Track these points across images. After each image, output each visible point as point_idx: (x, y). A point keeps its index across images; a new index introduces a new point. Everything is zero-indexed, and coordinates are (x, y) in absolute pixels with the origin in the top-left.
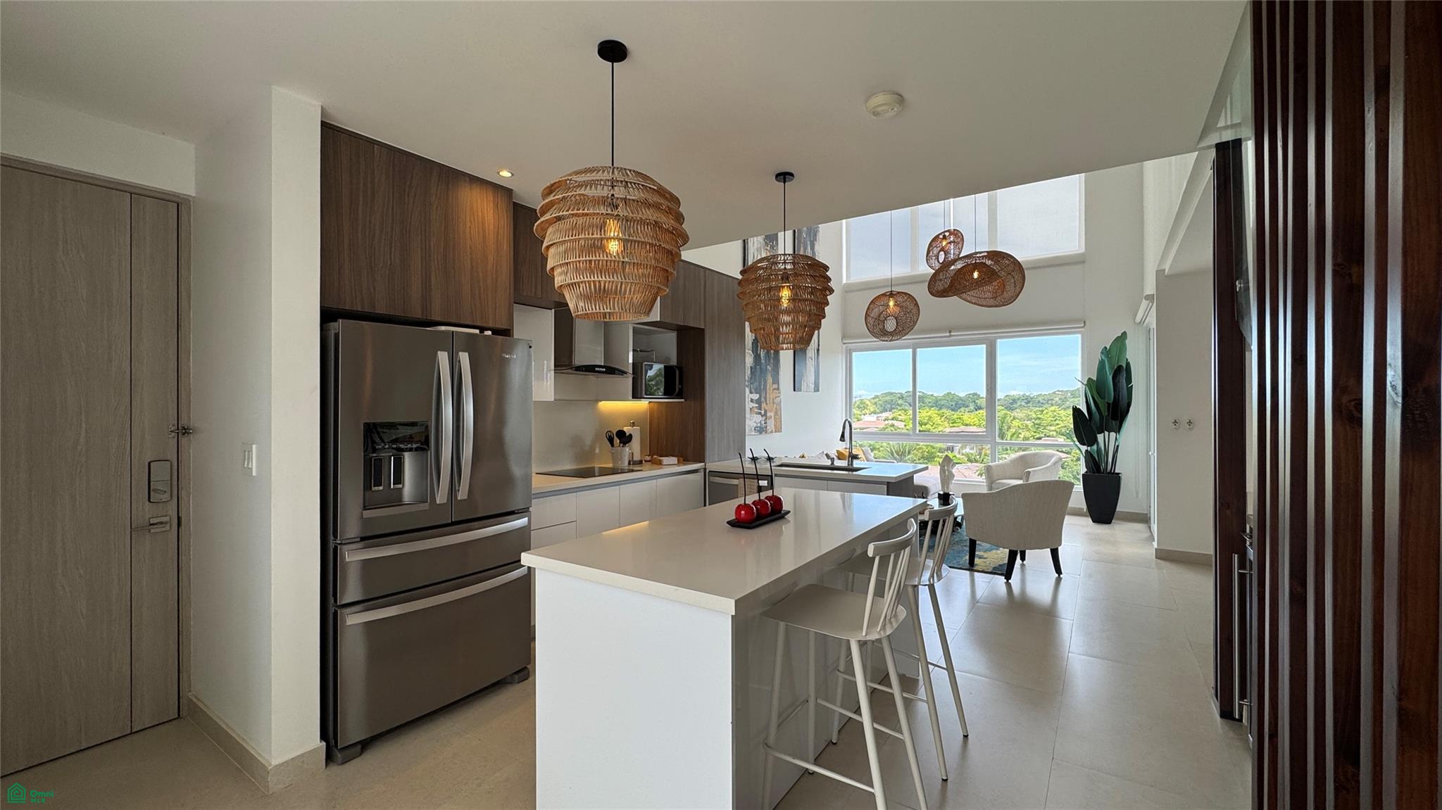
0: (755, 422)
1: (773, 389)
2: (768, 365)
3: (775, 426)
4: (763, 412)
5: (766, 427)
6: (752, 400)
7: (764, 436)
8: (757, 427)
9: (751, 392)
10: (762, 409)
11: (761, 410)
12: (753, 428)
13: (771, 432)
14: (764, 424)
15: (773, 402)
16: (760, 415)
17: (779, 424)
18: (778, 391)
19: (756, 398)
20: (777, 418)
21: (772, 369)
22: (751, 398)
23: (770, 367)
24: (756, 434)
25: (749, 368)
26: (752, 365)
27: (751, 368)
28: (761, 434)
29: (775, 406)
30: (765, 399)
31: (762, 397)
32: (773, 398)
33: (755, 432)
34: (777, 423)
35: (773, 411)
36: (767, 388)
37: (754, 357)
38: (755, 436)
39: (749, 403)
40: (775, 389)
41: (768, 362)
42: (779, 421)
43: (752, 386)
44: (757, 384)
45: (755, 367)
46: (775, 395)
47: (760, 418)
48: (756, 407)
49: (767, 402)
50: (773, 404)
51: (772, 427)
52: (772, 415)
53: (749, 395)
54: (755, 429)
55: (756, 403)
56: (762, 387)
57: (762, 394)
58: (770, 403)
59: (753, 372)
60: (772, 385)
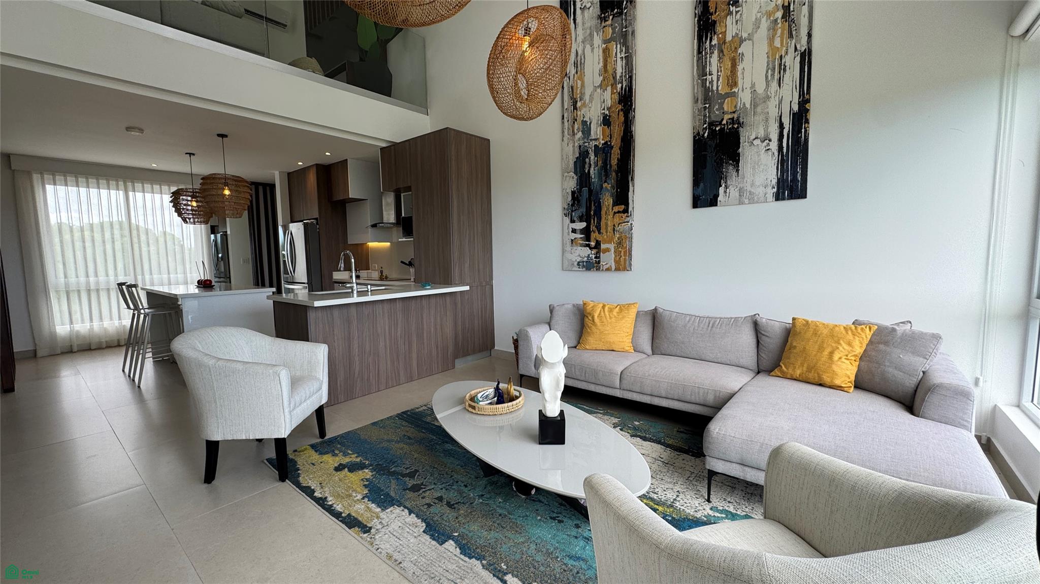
0: (579, 255)
1: (615, 213)
2: (605, 182)
3: (615, 262)
4: (593, 244)
5: (599, 263)
6: (574, 231)
7: (593, 275)
8: (583, 262)
9: (572, 221)
10: (592, 239)
11: (589, 241)
12: (576, 264)
13: (608, 269)
14: (595, 258)
15: (614, 230)
16: (588, 248)
17: (625, 260)
18: (626, 214)
19: (581, 228)
20: (621, 251)
21: (612, 187)
22: (572, 228)
23: (608, 184)
24: (581, 269)
25: (570, 193)
26: (575, 189)
27: (573, 193)
28: (590, 270)
29: (618, 236)
30: (597, 227)
31: (591, 225)
32: (614, 225)
33: (579, 268)
34: (620, 258)
35: (614, 242)
36: (603, 212)
37: (577, 179)
38: (578, 272)
39: (569, 235)
40: (619, 212)
41: (604, 178)
42: (625, 255)
43: (574, 214)
44: (583, 210)
45: (580, 191)
46: (619, 220)
47: (587, 251)
48: (581, 238)
49: (601, 231)
50: (614, 233)
51: (611, 263)
52: (612, 246)
53: (569, 224)
54: (578, 264)
55: (581, 234)
56: (592, 213)
57: (592, 221)
58: (607, 232)
59: (576, 197)
60: (613, 207)
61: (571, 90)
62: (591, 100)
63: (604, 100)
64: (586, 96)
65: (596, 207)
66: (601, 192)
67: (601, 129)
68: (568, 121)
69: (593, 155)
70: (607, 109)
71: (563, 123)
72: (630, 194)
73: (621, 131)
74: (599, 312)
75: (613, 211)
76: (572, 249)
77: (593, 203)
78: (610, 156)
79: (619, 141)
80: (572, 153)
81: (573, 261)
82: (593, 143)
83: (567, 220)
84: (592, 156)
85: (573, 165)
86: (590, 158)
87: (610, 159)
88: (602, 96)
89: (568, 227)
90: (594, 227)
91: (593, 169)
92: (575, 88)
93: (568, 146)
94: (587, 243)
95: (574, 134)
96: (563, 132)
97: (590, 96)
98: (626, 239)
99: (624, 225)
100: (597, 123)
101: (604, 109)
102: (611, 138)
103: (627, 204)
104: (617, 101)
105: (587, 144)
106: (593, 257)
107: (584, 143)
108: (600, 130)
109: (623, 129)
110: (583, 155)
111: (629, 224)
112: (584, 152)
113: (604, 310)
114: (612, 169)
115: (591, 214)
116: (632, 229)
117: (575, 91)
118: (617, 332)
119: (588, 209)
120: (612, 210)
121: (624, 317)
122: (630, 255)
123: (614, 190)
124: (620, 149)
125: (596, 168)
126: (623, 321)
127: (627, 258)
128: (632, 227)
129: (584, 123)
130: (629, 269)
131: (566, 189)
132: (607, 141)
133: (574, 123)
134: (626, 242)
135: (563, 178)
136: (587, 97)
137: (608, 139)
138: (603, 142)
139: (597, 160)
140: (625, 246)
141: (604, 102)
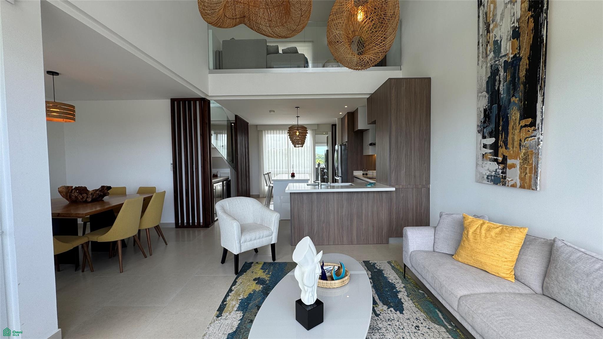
0: (488, 170)
1: (522, 127)
2: (513, 96)
3: (521, 178)
4: (500, 159)
5: (505, 178)
6: (485, 146)
7: (499, 189)
8: (492, 176)
9: (484, 137)
10: (500, 154)
11: (497, 156)
12: (486, 177)
13: (513, 186)
14: (501, 173)
15: (520, 145)
16: (496, 163)
17: (530, 177)
18: (533, 128)
19: (491, 143)
20: (526, 168)
21: (520, 100)
22: (483, 144)
23: (516, 98)
24: (489, 183)
25: (483, 111)
26: (487, 107)
27: (485, 110)
28: (497, 184)
29: (524, 151)
30: (504, 142)
31: (498, 140)
32: (520, 140)
33: (488, 181)
34: (526, 174)
35: (519, 158)
36: (510, 127)
37: (489, 97)
38: (487, 185)
39: (481, 150)
40: (526, 126)
41: (512, 92)
42: (531, 172)
43: (485, 130)
44: (492, 126)
45: (490, 108)
46: (526, 134)
47: (494, 166)
48: (490, 153)
49: (508, 146)
50: (520, 148)
51: (516, 180)
52: (517, 162)
53: (481, 140)
54: (487, 178)
55: (491, 149)
56: (500, 128)
57: (500, 137)
58: (513, 147)
59: (487, 114)
60: (520, 121)
61: (485, 16)
62: (502, 19)
63: (514, 13)
64: (497, 16)
65: (504, 122)
66: (509, 106)
67: (511, 43)
68: (482, 45)
69: (503, 71)
70: (517, 21)
71: (478, 48)
72: (539, 105)
73: (530, 39)
74: (475, 229)
75: (520, 125)
76: (483, 163)
77: (501, 118)
78: (519, 68)
79: (528, 50)
80: (485, 74)
81: (484, 175)
82: (502, 60)
83: (480, 136)
84: (502, 73)
85: (485, 85)
86: (500, 75)
87: (519, 71)
88: (512, 10)
89: (480, 143)
90: (502, 142)
91: (502, 85)
92: (488, 13)
93: (482, 68)
94: (495, 158)
95: (487, 56)
96: (478, 57)
97: (501, 15)
98: (532, 154)
99: (531, 140)
100: (507, 39)
101: (514, 23)
102: (520, 50)
103: (534, 117)
104: (527, 9)
105: (498, 62)
106: (500, 172)
107: (495, 62)
108: (509, 44)
109: (532, 36)
110: (494, 72)
111: (536, 138)
112: (494, 70)
113: (481, 228)
114: (520, 81)
115: (499, 130)
116: (539, 144)
117: (488, 16)
118: (489, 254)
119: (497, 125)
120: (519, 123)
121: (503, 240)
122: (536, 172)
123: (521, 103)
124: (529, 58)
125: (505, 84)
126: (500, 244)
127: (533, 175)
128: (539, 142)
129: (496, 42)
130: (534, 188)
131: (480, 108)
132: (516, 54)
133: (487, 45)
134: (532, 158)
135: (478, 98)
136: (498, 18)
137: (517, 51)
138: (512, 56)
139: (506, 75)
140: (531, 162)
141: (514, 15)
